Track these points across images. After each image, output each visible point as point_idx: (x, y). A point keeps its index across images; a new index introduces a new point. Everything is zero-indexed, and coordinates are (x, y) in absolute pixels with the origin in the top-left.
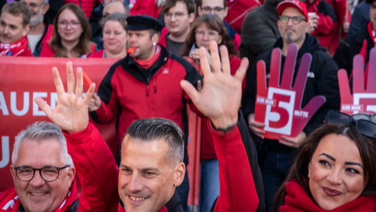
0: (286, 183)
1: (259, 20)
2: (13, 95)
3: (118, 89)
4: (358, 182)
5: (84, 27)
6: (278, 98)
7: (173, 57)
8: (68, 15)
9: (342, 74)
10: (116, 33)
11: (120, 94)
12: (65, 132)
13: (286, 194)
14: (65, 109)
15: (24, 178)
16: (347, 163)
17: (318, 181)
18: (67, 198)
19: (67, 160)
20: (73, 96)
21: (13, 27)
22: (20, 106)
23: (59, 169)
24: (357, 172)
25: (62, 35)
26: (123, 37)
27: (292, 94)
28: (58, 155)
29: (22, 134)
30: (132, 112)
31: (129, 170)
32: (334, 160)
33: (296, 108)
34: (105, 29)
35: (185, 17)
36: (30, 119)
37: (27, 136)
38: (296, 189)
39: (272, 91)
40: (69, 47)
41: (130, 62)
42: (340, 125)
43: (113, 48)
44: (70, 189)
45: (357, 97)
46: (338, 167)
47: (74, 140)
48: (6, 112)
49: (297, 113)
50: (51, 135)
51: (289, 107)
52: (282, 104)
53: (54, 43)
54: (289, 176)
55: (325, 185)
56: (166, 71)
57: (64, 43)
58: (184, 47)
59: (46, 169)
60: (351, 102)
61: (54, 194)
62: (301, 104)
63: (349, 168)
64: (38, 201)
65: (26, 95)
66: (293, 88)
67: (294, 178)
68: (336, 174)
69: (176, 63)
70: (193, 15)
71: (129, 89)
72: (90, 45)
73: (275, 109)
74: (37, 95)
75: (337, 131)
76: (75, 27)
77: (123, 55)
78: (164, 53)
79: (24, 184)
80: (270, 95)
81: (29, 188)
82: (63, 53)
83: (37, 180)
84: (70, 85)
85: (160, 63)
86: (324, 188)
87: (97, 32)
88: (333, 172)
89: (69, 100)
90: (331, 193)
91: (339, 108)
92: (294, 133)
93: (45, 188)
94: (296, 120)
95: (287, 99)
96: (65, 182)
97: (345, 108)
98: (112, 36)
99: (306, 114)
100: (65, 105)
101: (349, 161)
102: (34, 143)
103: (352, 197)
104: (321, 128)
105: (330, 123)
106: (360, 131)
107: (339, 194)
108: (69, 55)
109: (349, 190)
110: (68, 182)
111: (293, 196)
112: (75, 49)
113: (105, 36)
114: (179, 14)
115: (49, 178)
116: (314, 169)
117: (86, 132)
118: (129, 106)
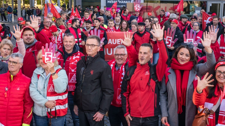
0: (172, 58)
1: (167, 23)
2: (113, 40)
3: (135, 38)
4: (189, 58)
5: (127, 25)
6: (168, 38)
7: (147, 31)
8: (124, 23)
9: (184, 35)
10: (134, 27)
11: (136, 39)
12: (126, 46)
13: (172, 61)
14: (126, 41)
15: (117, 56)
16: (186, 54)
17: (180, 58)
18: (126, 61)
19: (126, 52)
20: (128, 38)
21: (112, 24)
22: (114, 42)
23: (124, 55)
24: (188, 56)
25: (123, 27)
26: (136, 28)
27: (171, 38)
28: (124, 52)
29: (116, 48)
30: (138, 43)
31: (141, 53)
32: (183, 53)
33: (172, 41)
34: (132, 26)
35: (149, 22)
36: (117, 45)
37: (117, 48)
38: (175, 60)
39: (167, 37)
40: (124, 29)
41: (138, 32)
42: (184, 46)
43: (134, 30)
44: (127, 59)
45: (187, 40)
46: (184, 55)
47: (128, 48)
48: (111, 43)
49: (172, 42)
50: (122, 47)
51: (171, 40)
52: (169, 40)
53: (120, 29)
54: (173, 57)
55: (181, 59)
56: (146, 34)
57: (123, 29)
58: (149, 29)
59: (121, 55)
60: (186, 41)
61: (123, 60)
62: (173, 40)
63: (187, 55)
64: (120, 61)
65: (116, 40)
66: (171, 36)
67: (174, 57)
68: (184, 57)
69: (148, 33)
70: (150, 22)
71: (138, 38)
72: (128, 29)
73: (168, 41)
74: (118, 40)
75: (184, 47)
76: (126, 25)
77: (136, 31)
78: (145, 30)
79: (117, 58)
80: (167, 38)
81: (118, 59)
82: (122, 31)
83: (120, 57)
84: (127, 36)
85: (145, 32)
86: (181, 60)
87: (130, 27)
88: (183, 56)
89: (127, 39)
90: (183, 61)
91: (183, 42)
92: (171, 46)
93: (121, 59)
94: (172, 43)
95: (170, 39)
96: (126, 57)
97: (185, 42)
98: (133, 28)
99: (174, 42)
100: (126, 40)
101: (187, 54)
102: (119, 49)
103: (187, 62)
104: (180, 46)
105: (182, 45)
106: (189, 47)
107: (184, 61)
108: (124, 31)
109: (186, 60)
110: (126, 58)
111: (174, 61)
112: (125, 30)
113: (132, 28)
114: (147, 22)
115: (122, 56)
116: (179, 56)
117: (131, 46)
118: (138, 42)
